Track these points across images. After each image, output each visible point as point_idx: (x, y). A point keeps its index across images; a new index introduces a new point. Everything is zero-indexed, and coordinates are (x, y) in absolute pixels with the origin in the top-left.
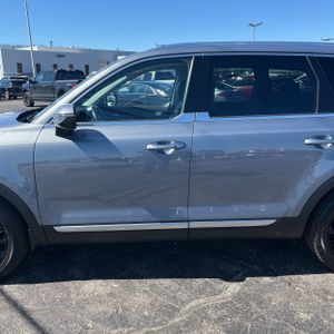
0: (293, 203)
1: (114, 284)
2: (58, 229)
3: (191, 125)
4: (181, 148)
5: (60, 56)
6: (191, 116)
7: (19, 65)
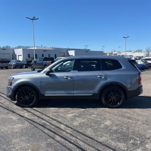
0: (96, 90)
1: (57, 108)
2: (46, 95)
3: (74, 73)
4: (71, 77)
5: (45, 51)
6: (74, 71)
7: (29, 55)
